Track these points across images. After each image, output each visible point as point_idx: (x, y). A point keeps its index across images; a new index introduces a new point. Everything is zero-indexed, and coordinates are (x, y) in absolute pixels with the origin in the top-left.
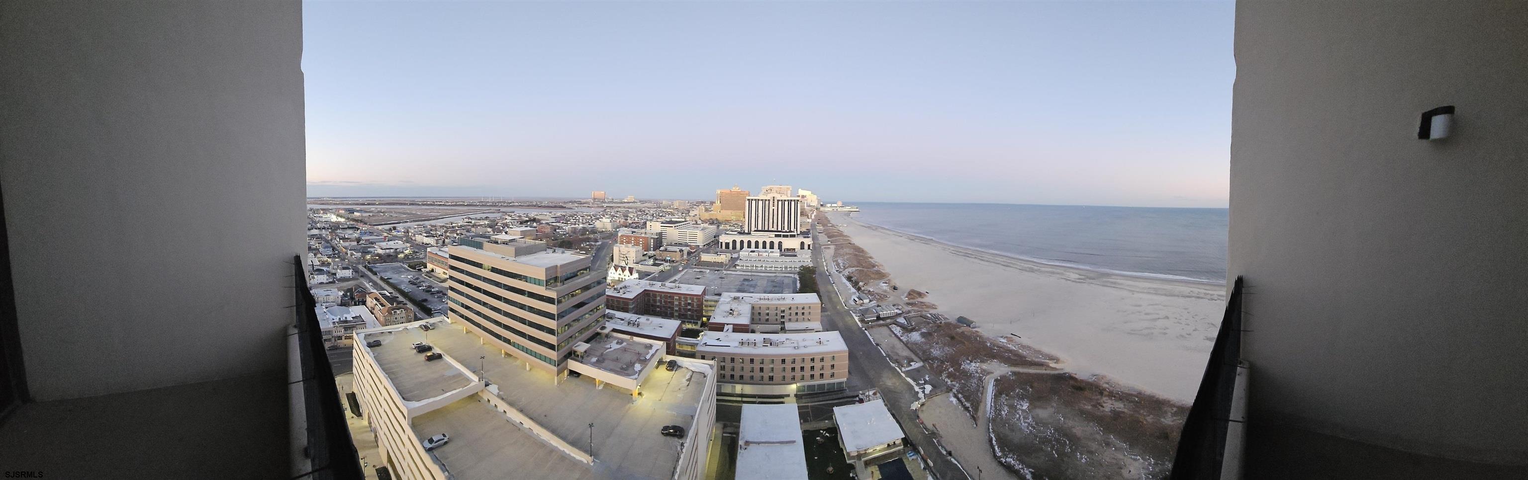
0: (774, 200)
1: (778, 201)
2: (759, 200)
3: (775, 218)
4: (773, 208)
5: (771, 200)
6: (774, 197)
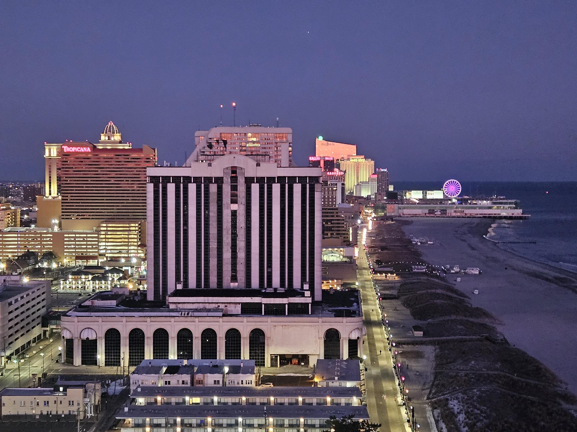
0: (234, 179)
2: (187, 180)
3: (241, 244)
4: (234, 207)
5: (227, 181)
6: (234, 170)
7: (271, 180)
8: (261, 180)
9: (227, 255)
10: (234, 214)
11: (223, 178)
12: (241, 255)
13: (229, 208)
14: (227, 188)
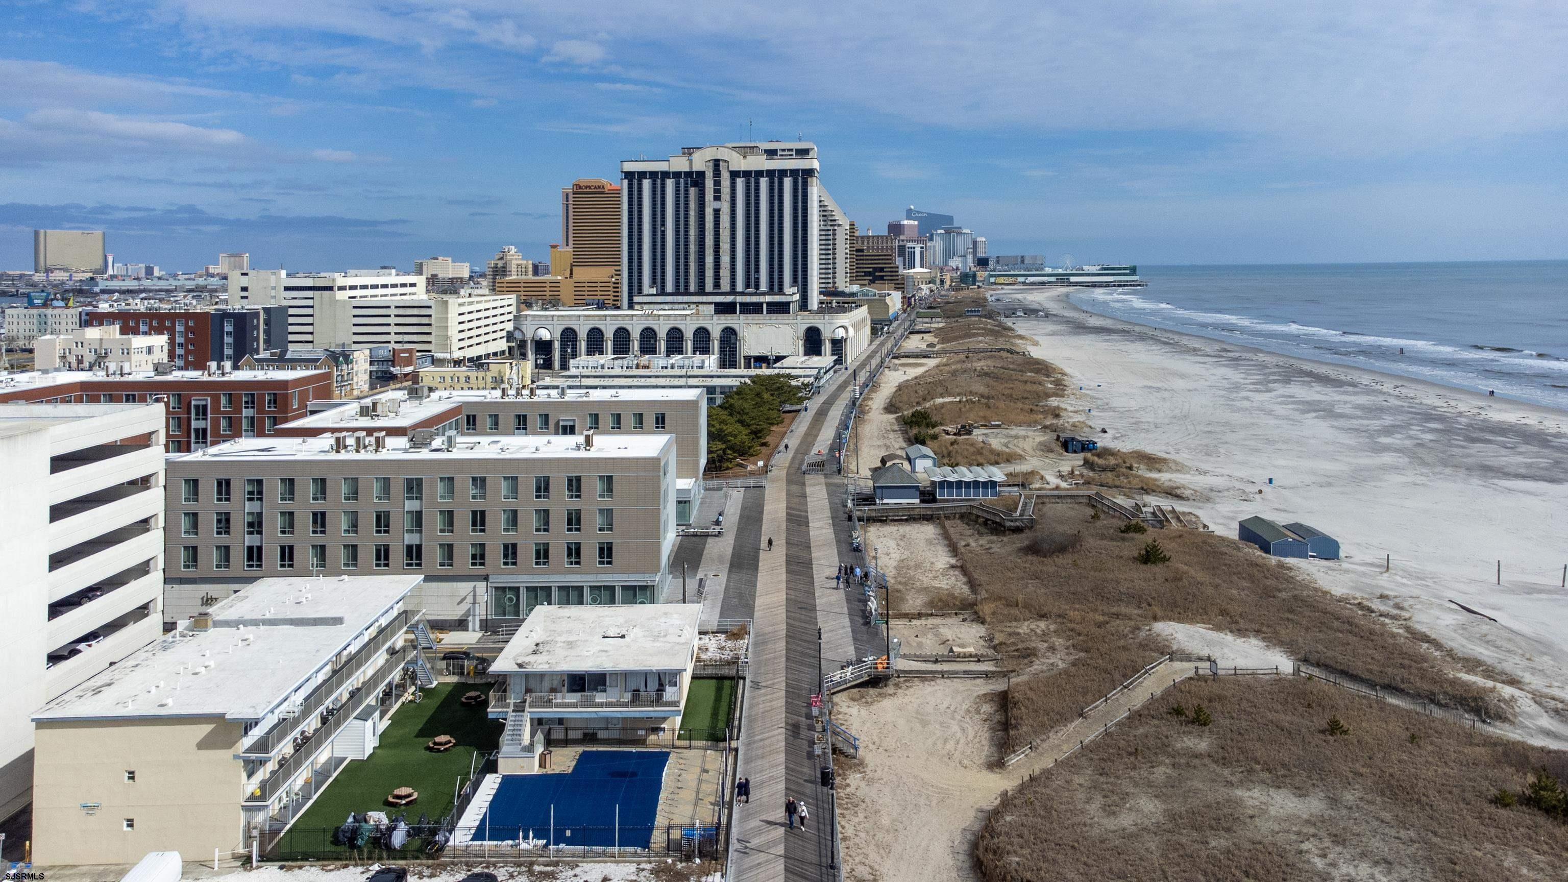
0: (717, 172)
1: (734, 175)
2: (665, 175)
3: (725, 246)
4: (717, 205)
5: (709, 175)
6: (717, 163)
7: (759, 174)
8: (747, 174)
9: (709, 259)
10: (717, 212)
11: (704, 172)
12: (725, 259)
13: (710, 205)
14: (709, 184)
